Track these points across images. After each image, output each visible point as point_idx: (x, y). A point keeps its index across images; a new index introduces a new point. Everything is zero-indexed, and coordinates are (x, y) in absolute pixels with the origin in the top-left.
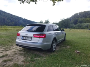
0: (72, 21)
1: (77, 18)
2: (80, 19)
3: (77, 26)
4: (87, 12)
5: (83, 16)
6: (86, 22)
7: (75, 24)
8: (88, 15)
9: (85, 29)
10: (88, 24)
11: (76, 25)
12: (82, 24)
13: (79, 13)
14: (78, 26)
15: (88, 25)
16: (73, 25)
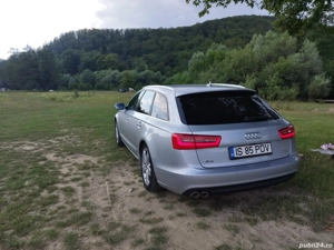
0: (60, 61)
1: (76, 52)
2: (86, 56)
3: (80, 80)
4: (103, 31)
5: (91, 45)
6: (105, 68)
7: (72, 74)
8: (107, 42)
9: (109, 89)
10: (113, 72)
11: (76, 77)
12: (95, 73)
13: (79, 32)
14: (85, 80)
15: (114, 76)
16: (67, 76)
